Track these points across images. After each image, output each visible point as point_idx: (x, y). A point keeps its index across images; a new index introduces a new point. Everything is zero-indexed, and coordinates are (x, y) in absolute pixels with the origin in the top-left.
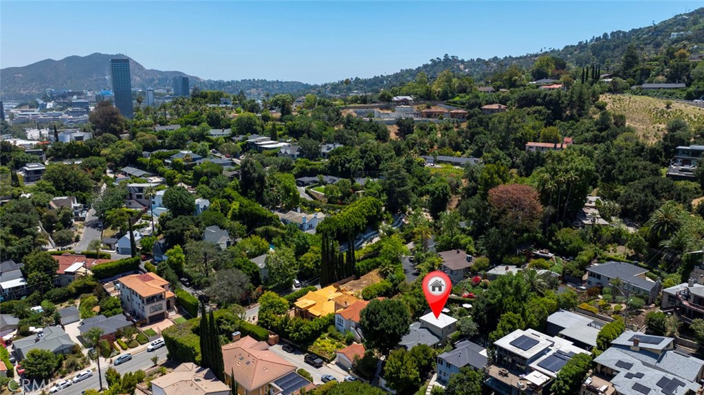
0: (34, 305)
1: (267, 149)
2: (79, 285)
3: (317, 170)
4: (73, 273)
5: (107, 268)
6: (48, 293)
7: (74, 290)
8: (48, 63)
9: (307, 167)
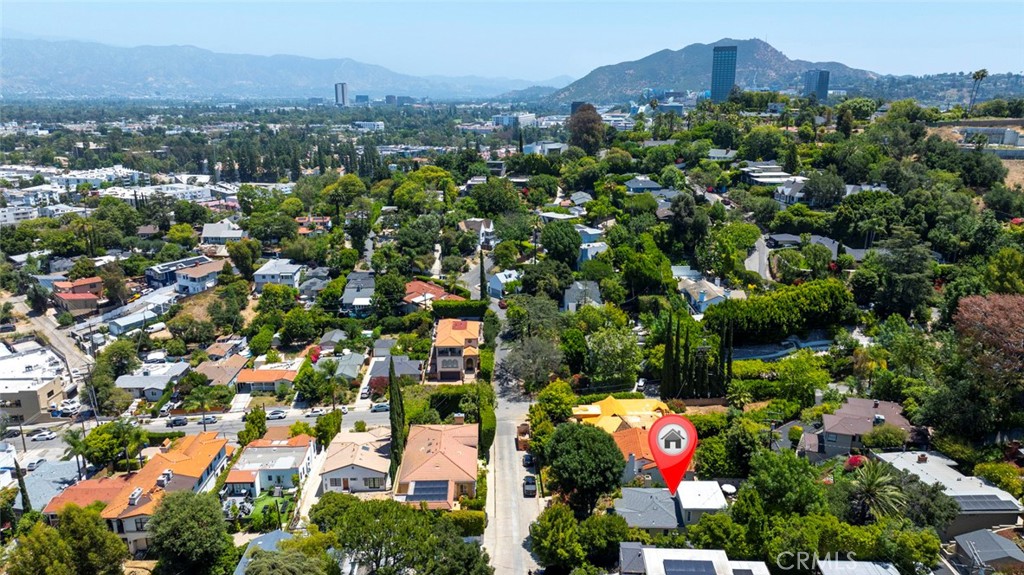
0: (365, 329)
1: (762, 184)
2: (413, 319)
3: (811, 225)
4: (417, 304)
5: (446, 306)
6: (384, 319)
7: (408, 324)
8: (666, 53)
9: (795, 218)
